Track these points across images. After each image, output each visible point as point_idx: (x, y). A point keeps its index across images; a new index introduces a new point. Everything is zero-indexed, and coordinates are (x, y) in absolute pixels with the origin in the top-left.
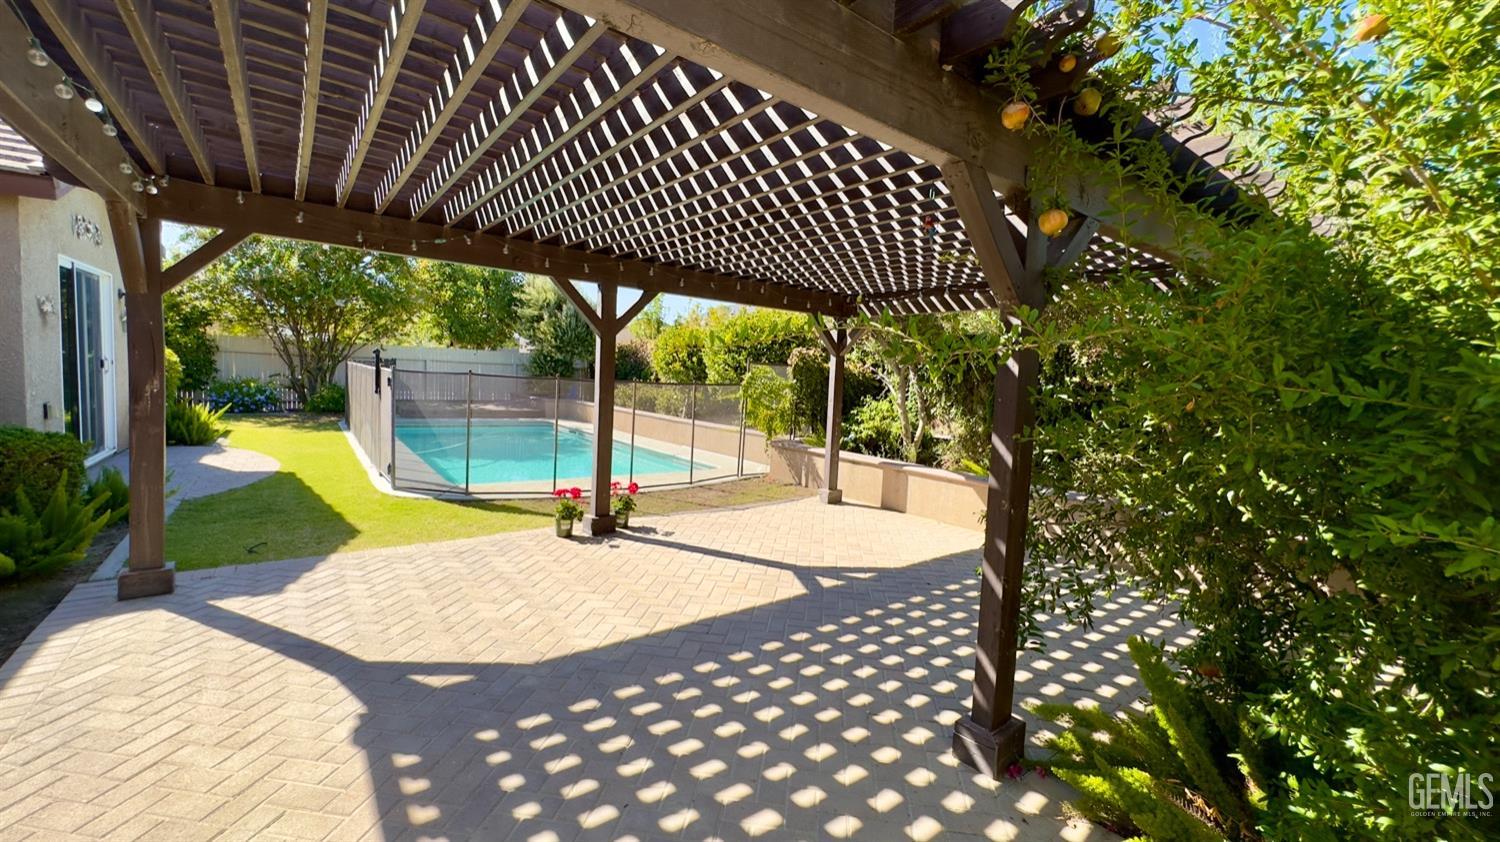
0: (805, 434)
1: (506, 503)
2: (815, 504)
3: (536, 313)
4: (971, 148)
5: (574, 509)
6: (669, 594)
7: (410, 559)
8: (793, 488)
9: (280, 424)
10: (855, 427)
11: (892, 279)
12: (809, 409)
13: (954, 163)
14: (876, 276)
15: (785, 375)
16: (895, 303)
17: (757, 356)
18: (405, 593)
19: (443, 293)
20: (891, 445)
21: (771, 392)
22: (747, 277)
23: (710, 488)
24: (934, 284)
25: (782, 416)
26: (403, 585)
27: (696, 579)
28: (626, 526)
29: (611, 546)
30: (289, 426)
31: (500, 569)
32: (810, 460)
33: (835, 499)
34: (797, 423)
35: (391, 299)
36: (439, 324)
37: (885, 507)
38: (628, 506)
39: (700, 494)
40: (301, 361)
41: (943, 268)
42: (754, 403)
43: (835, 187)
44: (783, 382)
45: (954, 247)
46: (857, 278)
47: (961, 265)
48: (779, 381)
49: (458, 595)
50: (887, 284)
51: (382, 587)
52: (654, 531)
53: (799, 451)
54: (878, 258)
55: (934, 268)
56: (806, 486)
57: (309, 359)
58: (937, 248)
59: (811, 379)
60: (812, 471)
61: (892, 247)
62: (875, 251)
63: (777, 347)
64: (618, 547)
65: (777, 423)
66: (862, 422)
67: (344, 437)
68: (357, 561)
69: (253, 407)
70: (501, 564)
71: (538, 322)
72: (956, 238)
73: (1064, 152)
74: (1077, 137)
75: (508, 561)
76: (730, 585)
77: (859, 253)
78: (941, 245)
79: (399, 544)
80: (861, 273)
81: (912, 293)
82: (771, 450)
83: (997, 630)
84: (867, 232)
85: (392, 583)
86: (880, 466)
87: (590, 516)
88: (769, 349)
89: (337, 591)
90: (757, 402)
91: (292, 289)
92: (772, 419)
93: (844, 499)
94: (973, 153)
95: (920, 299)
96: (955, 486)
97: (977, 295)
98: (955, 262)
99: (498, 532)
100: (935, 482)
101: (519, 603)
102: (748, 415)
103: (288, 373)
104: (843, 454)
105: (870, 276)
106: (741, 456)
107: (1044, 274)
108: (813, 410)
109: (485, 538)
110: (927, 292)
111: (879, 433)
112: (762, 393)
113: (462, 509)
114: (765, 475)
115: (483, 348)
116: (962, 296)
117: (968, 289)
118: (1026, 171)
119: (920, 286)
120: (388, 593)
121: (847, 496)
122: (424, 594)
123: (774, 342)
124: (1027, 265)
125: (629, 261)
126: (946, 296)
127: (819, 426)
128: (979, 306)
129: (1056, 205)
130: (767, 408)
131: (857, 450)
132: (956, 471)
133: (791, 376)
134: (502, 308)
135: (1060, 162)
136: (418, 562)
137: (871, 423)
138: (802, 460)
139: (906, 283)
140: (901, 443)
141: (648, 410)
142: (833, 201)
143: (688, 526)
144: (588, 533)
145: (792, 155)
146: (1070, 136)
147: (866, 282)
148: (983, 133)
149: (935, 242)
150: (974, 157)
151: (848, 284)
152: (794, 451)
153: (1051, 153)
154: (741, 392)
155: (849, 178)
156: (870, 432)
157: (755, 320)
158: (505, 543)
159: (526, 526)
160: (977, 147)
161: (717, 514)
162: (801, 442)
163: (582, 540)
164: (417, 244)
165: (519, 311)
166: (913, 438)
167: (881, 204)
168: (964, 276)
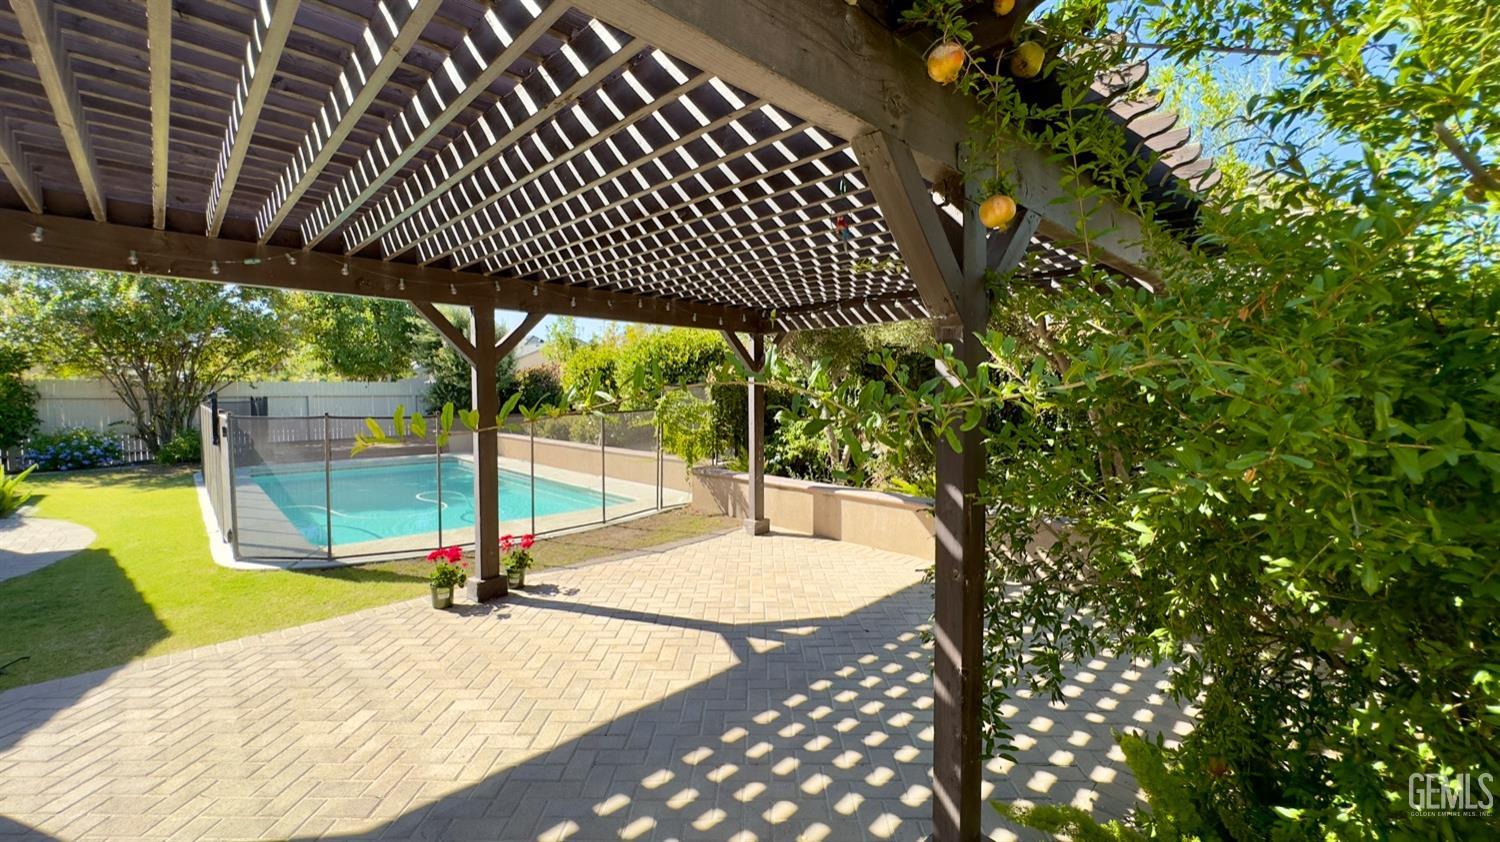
0: (727, 459)
1: (379, 567)
2: (741, 538)
3: (434, 339)
4: (888, 113)
5: (453, 573)
6: (564, 678)
7: (230, 661)
8: (717, 520)
9: (117, 482)
10: (779, 448)
11: (808, 291)
12: (730, 431)
13: (869, 133)
14: (791, 288)
15: (703, 396)
16: (813, 316)
17: (673, 376)
18: (205, 719)
19: (324, 322)
20: (819, 463)
21: (689, 415)
22: (649, 293)
23: (625, 526)
24: (853, 295)
25: (702, 440)
26: (208, 704)
27: (597, 653)
28: (521, 587)
29: (501, 617)
30: (129, 484)
31: (351, 665)
32: (736, 487)
33: (763, 530)
34: (719, 447)
35: (258, 331)
36: (323, 356)
37: (818, 535)
38: (522, 562)
39: (613, 535)
40: (151, 406)
41: (861, 277)
42: (670, 428)
43: (730, 183)
44: (700, 403)
45: (872, 253)
46: (770, 291)
47: (880, 273)
48: (698, 403)
49: (282, 713)
50: (803, 297)
51: (176, 712)
52: (555, 589)
53: (723, 478)
54: (790, 268)
55: (852, 277)
56: (734, 516)
57: (159, 402)
58: (854, 255)
59: (731, 400)
60: (738, 498)
61: (805, 256)
62: (786, 260)
63: (693, 366)
64: (507, 616)
65: (697, 448)
66: (787, 443)
67: (196, 494)
68: (155, 672)
69: (86, 462)
70: (354, 658)
71: (437, 349)
72: (873, 243)
73: (1006, 120)
74: (1022, 101)
75: (363, 651)
76: (639, 657)
77: (769, 263)
78: (858, 252)
79: (222, 638)
80: (774, 285)
81: (830, 305)
82: (693, 479)
83: (958, 735)
84: (774, 238)
85: (192, 703)
86: (810, 490)
87: (475, 579)
88: (685, 369)
89: (108, 725)
90: (673, 427)
91: (129, 323)
92: (691, 444)
93: (772, 528)
94: (892, 120)
95: (839, 311)
96: (887, 509)
97: (898, 304)
98: (873, 269)
99: (359, 609)
100: (866, 506)
101: (364, 715)
102: (665, 441)
103: (134, 420)
104: (768, 479)
105: (784, 289)
106: (660, 483)
107: (984, 280)
108: (735, 431)
109: (340, 620)
110: (845, 303)
111: (805, 452)
112: (679, 418)
113: (320, 580)
114: (687, 506)
115: (376, 380)
116: (883, 307)
117: (888, 298)
118: (957, 148)
119: (838, 297)
120: (182, 720)
121: (776, 525)
122: (232, 717)
123: (690, 361)
124: (966, 268)
125: (504, 280)
126: (866, 306)
127: (742, 449)
128: (902, 316)
129: (1000, 190)
130: (685, 432)
131: (783, 473)
132: (888, 492)
133: (710, 397)
134: (396, 335)
135: (1002, 134)
136: (241, 665)
137: (797, 443)
138: (728, 488)
139: (823, 294)
140: (829, 463)
141: (562, 439)
142: (729, 199)
143: (596, 582)
144: (473, 601)
145: (669, 140)
146: (1012, 100)
147: (781, 295)
148: (902, 96)
149: (850, 248)
150: (894, 126)
151: (762, 298)
152: (717, 477)
153: (989, 122)
154: (655, 418)
155: (743, 169)
156: (796, 453)
157: (669, 339)
158: (364, 624)
159: (398, 597)
160: (896, 115)
161: (631, 561)
162: (724, 468)
163: (464, 611)
164: (218, 265)
165: (415, 337)
166: (841, 456)
167: (786, 202)
168: (884, 285)
